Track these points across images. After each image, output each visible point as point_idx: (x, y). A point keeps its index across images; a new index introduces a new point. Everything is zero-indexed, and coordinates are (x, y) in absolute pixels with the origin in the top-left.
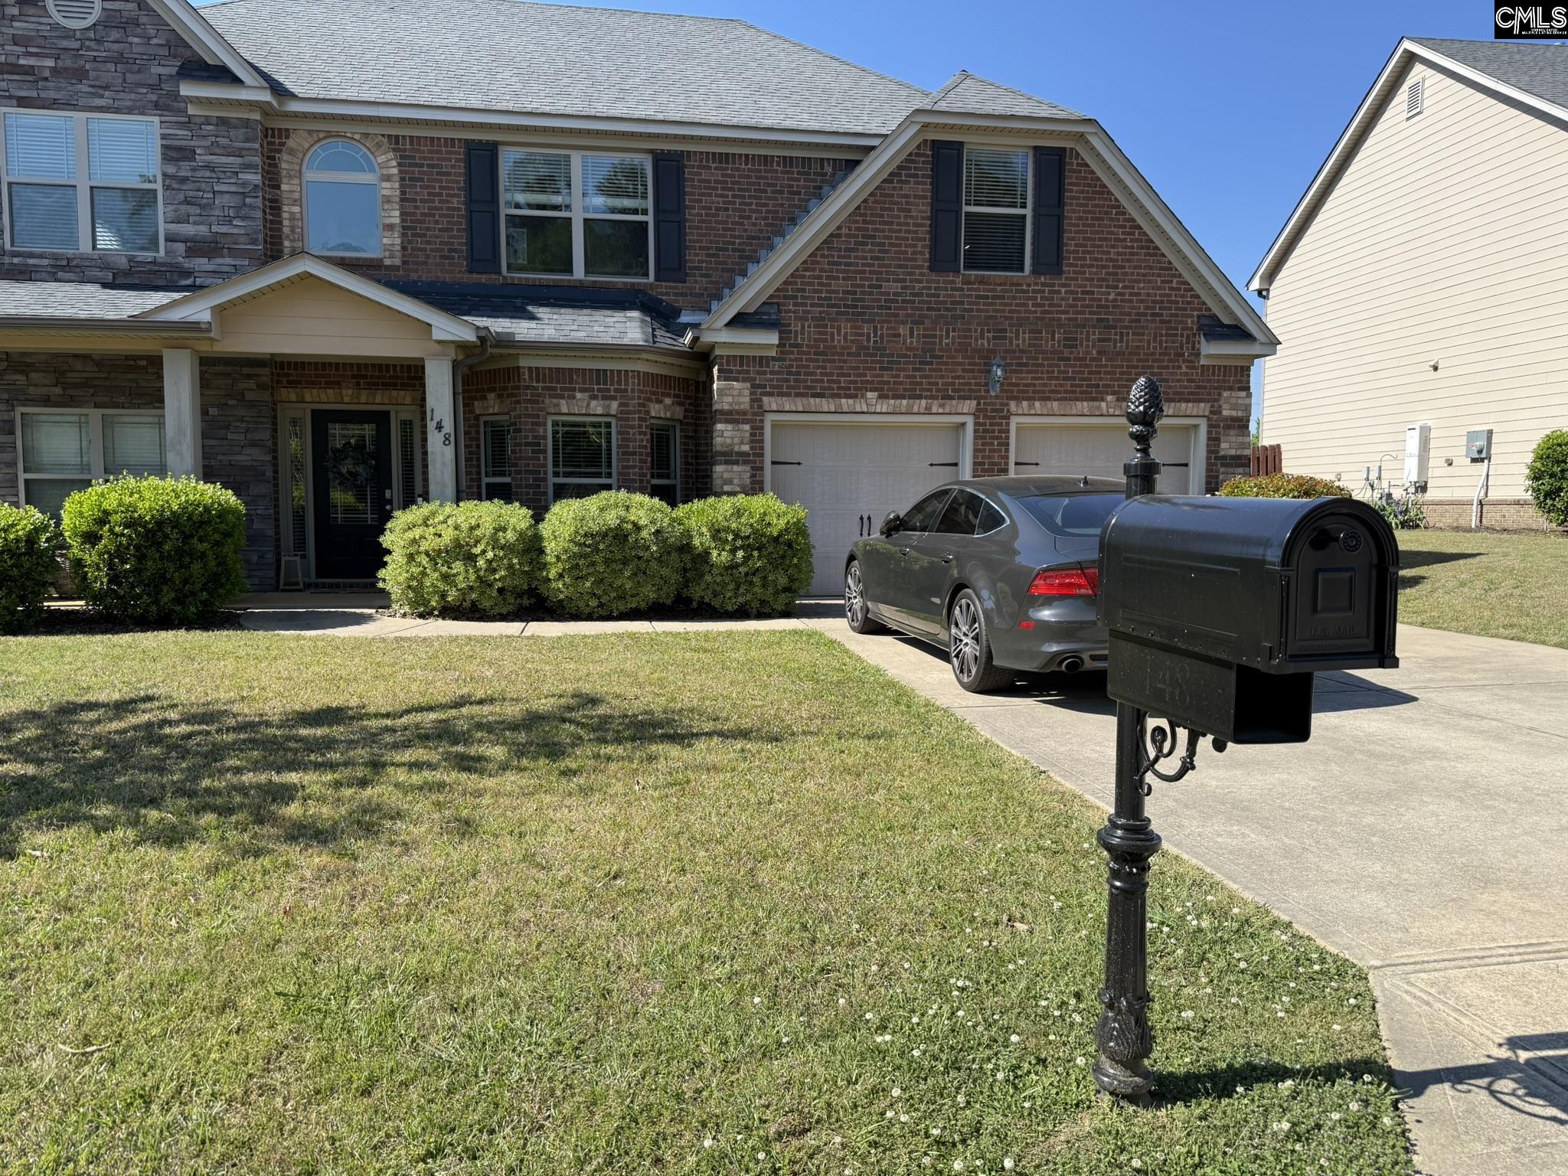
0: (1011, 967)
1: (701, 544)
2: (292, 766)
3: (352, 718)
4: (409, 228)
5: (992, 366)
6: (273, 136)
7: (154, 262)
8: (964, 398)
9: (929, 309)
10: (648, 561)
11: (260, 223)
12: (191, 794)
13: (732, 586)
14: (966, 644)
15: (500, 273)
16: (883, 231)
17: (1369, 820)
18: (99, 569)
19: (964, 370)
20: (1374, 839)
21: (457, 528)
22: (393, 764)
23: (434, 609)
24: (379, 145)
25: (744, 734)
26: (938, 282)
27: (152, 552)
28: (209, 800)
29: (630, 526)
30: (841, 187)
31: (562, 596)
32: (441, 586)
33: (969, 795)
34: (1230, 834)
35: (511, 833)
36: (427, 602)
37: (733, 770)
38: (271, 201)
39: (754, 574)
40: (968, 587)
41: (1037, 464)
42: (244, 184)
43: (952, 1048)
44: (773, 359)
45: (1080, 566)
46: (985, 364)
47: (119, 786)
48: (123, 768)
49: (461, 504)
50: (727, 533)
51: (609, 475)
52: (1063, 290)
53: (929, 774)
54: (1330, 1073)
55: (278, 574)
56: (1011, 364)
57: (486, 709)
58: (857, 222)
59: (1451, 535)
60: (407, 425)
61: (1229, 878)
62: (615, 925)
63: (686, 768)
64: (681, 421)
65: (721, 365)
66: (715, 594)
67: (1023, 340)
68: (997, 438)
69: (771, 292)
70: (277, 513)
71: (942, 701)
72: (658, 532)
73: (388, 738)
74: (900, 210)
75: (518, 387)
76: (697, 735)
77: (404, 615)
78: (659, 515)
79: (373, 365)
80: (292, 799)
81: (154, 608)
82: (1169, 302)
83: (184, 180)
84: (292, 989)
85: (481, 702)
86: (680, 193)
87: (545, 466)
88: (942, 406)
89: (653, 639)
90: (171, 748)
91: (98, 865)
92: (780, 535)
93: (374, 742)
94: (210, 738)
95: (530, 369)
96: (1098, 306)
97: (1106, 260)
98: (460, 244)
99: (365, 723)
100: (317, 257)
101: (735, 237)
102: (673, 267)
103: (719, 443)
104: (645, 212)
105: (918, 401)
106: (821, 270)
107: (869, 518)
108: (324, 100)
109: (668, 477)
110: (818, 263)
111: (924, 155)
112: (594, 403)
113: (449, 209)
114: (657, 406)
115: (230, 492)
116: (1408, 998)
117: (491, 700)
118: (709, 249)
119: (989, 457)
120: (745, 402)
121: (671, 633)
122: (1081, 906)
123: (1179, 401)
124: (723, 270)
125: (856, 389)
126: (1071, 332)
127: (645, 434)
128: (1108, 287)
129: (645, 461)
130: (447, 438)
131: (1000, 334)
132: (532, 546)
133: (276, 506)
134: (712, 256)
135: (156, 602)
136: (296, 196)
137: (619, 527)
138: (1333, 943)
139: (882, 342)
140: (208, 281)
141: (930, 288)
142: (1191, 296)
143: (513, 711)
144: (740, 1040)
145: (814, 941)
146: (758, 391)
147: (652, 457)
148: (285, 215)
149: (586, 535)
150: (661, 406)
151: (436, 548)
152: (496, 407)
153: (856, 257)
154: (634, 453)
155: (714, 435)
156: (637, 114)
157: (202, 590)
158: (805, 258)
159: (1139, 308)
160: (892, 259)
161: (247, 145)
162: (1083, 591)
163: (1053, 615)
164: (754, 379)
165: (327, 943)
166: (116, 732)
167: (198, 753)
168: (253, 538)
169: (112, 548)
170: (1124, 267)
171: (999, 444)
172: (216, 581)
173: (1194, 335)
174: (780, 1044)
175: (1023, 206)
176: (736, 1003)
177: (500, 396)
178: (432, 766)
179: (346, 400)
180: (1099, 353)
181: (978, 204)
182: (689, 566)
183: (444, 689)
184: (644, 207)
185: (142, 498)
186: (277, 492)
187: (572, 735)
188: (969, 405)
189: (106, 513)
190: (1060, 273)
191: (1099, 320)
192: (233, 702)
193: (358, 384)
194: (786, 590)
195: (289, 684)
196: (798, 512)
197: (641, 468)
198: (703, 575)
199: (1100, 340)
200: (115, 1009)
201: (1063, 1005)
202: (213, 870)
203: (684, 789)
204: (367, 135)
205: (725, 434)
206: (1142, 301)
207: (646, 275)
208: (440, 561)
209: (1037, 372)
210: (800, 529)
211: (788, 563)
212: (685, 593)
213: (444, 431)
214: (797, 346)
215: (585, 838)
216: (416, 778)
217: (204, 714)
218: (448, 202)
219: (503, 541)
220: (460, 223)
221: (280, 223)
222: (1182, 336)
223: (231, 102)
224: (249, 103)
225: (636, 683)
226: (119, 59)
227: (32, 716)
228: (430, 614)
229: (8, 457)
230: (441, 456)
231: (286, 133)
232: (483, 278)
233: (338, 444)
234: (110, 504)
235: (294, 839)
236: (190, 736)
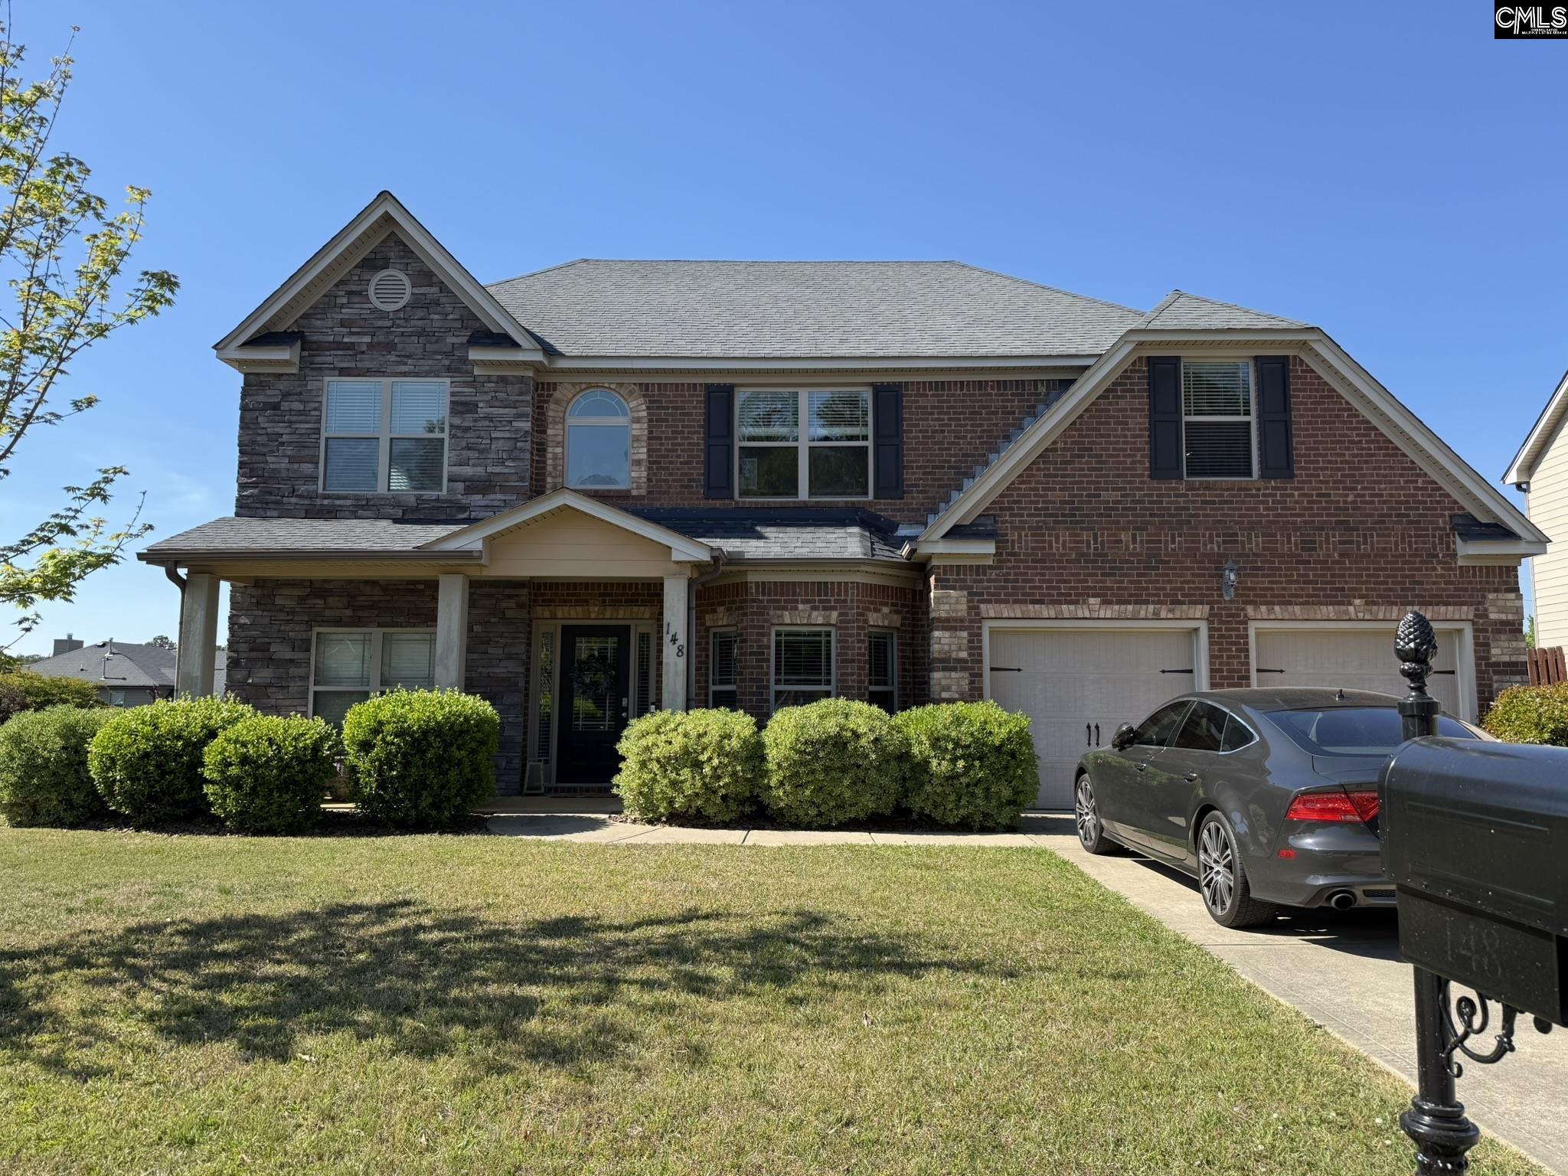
1: (920, 752)
2: (534, 979)
3: (588, 930)
4: (655, 462)
5: (1225, 570)
6: (543, 389)
7: (438, 500)
8: (1196, 603)
9: (1151, 515)
10: (867, 769)
11: (528, 463)
12: (441, 1004)
13: (952, 798)
14: (1218, 873)
15: (732, 498)
16: (1101, 443)
18: (370, 775)
19: (1193, 575)
21: (686, 735)
22: (626, 981)
23: (662, 815)
24: (631, 393)
25: (976, 967)
26: (1160, 489)
27: (417, 760)
28: (458, 1011)
29: (849, 734)
30: (1056, 405)
31: (782, 804)
32: (670, 792)
33: (1234, 1051)
35: (740, 1065)
36: (656, 808)
37: (967, 1008)
38: (538, 444)
39: (976, 785)
40: (1216, 809)
41: (1282, 671)
42: (517, 431)
44: (990, 567)
45: (1344, 789)
46: (1217, 569)
47: (378, 992)
48: (382, 973)
49: (691, 712)
50: (947, 741)
51: (828, 682)
52: (1296, 493)
53: (1185, 1023)
55: (523, 779)
56: (1245, 568)
57: (712, 925)
58: (1074, 436)
60: (644, 638)
63: (916, 1003)
64: (898, 629)
65: (938, 574)
66: (936, 806)
67: (1256, 543)
68: (1235, 643)
69: (987, 505)
70: (526, 721)
71: (1195, 937)
72: (876, 739)
73: (621, 953)
74: (1116, 423)
75: (745, 601)
76: (925, 965)
77: (634, 821)
78: (878, 723)
79: (618, 584)
80: (533, 1014)
81: (413, 812)
82: (1415, 502)
83: (467, 429)
85: (707, 917)
86: (898, 419)
87: (767, 674)
88: (1172, 611)
89: (873, 852)
90: (425, 954)
91: (358, 1073)
92: (1002, 745)
93: (608, 956)
94: (458, 946)
95: (757, 583)
96: (1336, 509)
97: (1342, 462)
98: (698, 474)
99: (600, 935)
100: (575, 491)
101: (951, 456)
102: (891, 485)
103: (936, 650)
104: (865, 438)
105: (1144, 607)
106: (1038, 482)
107: (1097, 727)
108: (587, 357)
109: (885, 683)
110: (1033, 476)
111: (1139, 371)
112: (815, 614)
113: (689, 444)
114: (875, 615)
115: (488, 703)
117: (716, 916)
118: (926, 467)
119: (1228, 664)
120: (962, 610)
121: (891, 846)
123: (1437, 605)
124: (939, 486)
125: (1077, 595)
126: (1309, 535)
127: (863, 641)
128: (1345, 489)
129: (863, 668)
130: (680, 650)
131: (1230, 538)
132: (755, 753)
133: (526, 715)
134: (929, 473)
135: (415, 807)
136: (560, 439)
137: (838, 735)
139: (1103, 549)
140: (481, 515)
141: (1152, 495)
142: (1440, 496)
143: (737, 928)
146: (975, 598)
147: (870, 664)
148: (549, 456)
149: (806, 743)
150: (879, 615)
151: (667, 755)
152: (725, 620)
153: (1072, 469)
154: (853, 661)
155: (932, 642)
156: (858, 353)
157: (456, 796)
158: (1020, 472)
159: (1383, 509)
160: (1111, 469)
161: (520, 398)
162: (1349, 817)
163: (1317, 844)
164: (972, 587)
166: (379, 936)
167: (448, 961)
168: (504, 745)
169: (383, 755)
170: (1362, 469)
171: (1238, 650)
172: (471, 787)
173: (1448, 535)
175: (1247, 413)
177: (729, 609)
178: (663, 986)
179: (593, 616)
180: (1340, 555)
181: (1198, 413)
182: (908, 775)
183: (673, 903)
184: (864, 433)
185: (412, 710)
186: (527, 701)
187: (797, 958)
188: (1200, 611)
189: (381, 723)
190: (1292, 476)
191: (1338, 522)
192: (479, 909)
193: (604, 601)
194: (1010, 803)
195: (531, 892)
196: (1019, 720)
197: (859, 675)
198: (922, 785)
199: (1341, 542)
202: (460, 1085)
203: (914, 1028)
204: (621, 385)
205: (942, 641)
206: (1384, 502)
207: (866, 493)
208: (669, 768)
209: (1274, 576)
210: (1023, 738)
211: (1011, 773)
212: (904, 804)
213: (678, 643)
214: (1014, 554)
215: (815, 1076)
216: (647, 998)
217: (454, 921)
218: (688, 438)
219: (728, 748)
220: (699, 456)
221: (545, 462)
222: (1434, 536)
223: (509, 363)
224: (525, 363)
225: (858, 901)
226: (421, 333)
227: (307, 917)
228: (658, 820)
229: (301, 671)
230: (674, 667)
231: (554, 386)
232: (718, 503)
233: (584, 656)
234: (385, 715)
235: (533, 1057)
236: (441, 943)
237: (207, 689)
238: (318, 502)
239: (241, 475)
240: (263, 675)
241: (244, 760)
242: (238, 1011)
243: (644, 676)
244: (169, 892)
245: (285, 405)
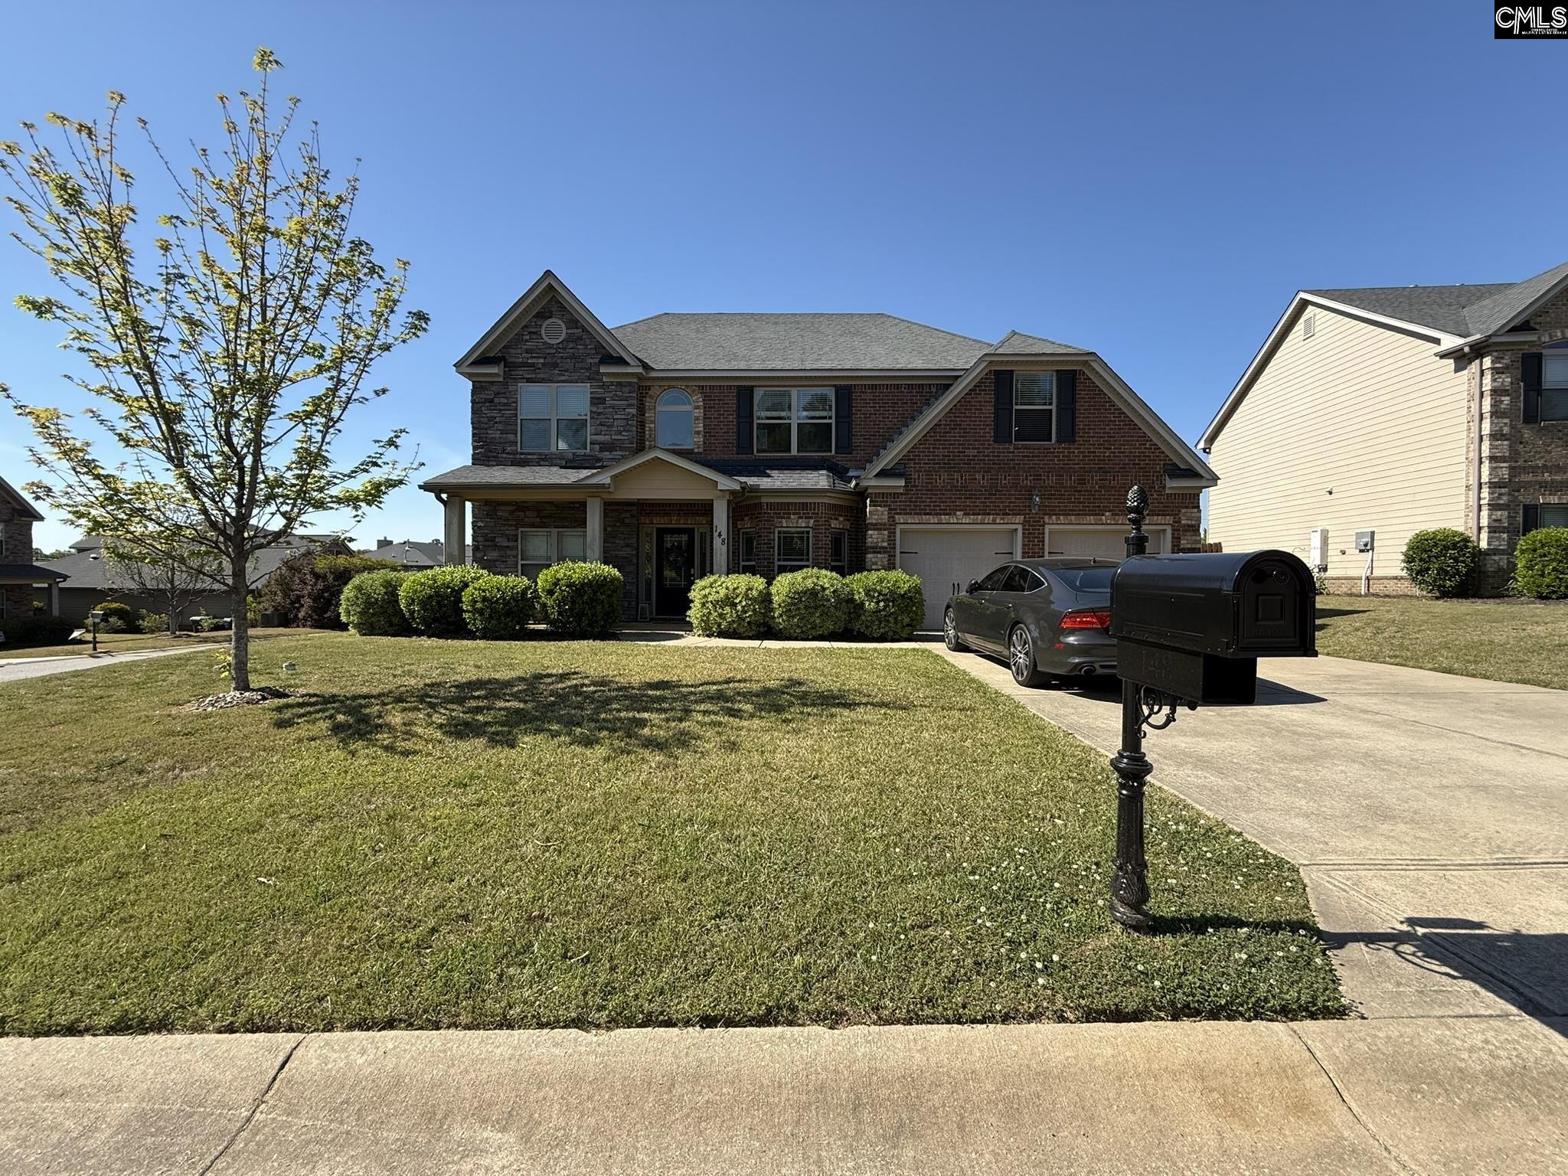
0: (1053, 844)
1: (859, 598)
2: (645, 710)
4: (708, 433)
5: (1034, 495)
6: (643, 389)
7: (585, 455)
8: (1016, 514)
9: (993, 464)
10: (829, 607)
11: (635, 433)
12: (597, 721)
13: (877, 623)
14: (1020, 658)
15: (753, 454)
16: (966, 421)
17: (1296, 773)
18: (553, 608)
19: (1016, 499)
20: (1300, 785)
21: (727, 588)
22: (695, 711)
23: (715, 632)
24: (693, 391)
25: (886, 705)
26: (999, 448)
27: (578, 600)
28: (605, 724)
29: (819, 588)
30: (941, 399)
31: (781, 627)
32: (718, 620)
33: (1024, 745)
34: (1197, 776)
35: (757, 751)
36: (711, 628)
37: (880, 724)
38: (640, 422)
39: (890, 616)
40: (1021, 623)
41: (1062, 552)
42: (628, 414)
43: (1017, 888)
44: (901, 494)
45: (1093, 611)
46: (1029, 495)
47: (562, 715)
48: (564, 706)
49: (730, 576)
50: (874, 592)
51: (808, 560)
52: (1076, 451)
53: (998, 732)
54: (1275, 927)
55: (637, 613)
56: (1045, 495)
57: (742, 685)
58: (951, 417)
59: (1347, 599)
60: (702, 536)
61: (1197, 802)
62: (815, 804)
63: (853, 722)
64: (848, 530)
65: (871, 498)
66: (867, 627)
67: (1052, 480)
68: (1037, 538)
69: (901, 457)
70: (638, 581)
71: (1006, 691)
72: (834, 592)
73: (692, 698)
74: (975, 409)
75: (760, 514)
76: (859, 704)
77: (699, 635)
78: (836, 582)
79: (686, 504)
80: (645, 726)
82: (1144, 456)
83: (600, 414)
84: (646, 822)
85: (739, 681)
86: (850, 407)
87: (773, 555)
88: (1003, 519)
89: (832, 651)
90: (588, 697)
91: (553, 753)
92: (905, 593)
93: (685, 699)
94: (605, 694)
95: (767, 503)
96: (1099, 460)
97: (1103, 433)
98: (733, 439)
99: (681, 689)
100: (667, 450)
101: (880, 428)
102: (845, 446)
103: (869, 542)
104: (830, 418)
105: (987, 517)
106: (930, 444)
107: (959, 584)
108: (668, 370)
109: (840, 561)
111: (989, 379)
112: (800, 521)
113: (728, 422)
114: (835, 522)
115: (616, 570)
116: (1330, 887)
117: (744, 681)
118: (866, 435)
119: (1032, 548)
120: (885, 519)
121: (842, 648)
122: (1097, 812)
123: (1153, 515)
124: (873, 447)
125: (950, 510)
126: (1082, 475)
127: (828, 537)
128: (1104, 448)
129: (828, 553)
130: (723, 541)
131: (1038, 477)
132: (766, 598)
133: (637, 578)
134: (867, 439)
135: (579, 625)
136: (653, 419)
137: (813, 588)
138: (1272, 848)
139: (966, 483)
140: (609, 463)
141: (994, 452)
142: (1159, 452)
143: (756, 687)
144: (888, 872)
145: (930, 821)
146: (892, 512)
147: (832, 550)
148: (647, 429)
149: (795, 593)
150: (838, 522)
151: (716, 599)
152: (749, 524)
153: (950, 437)
154: (822, 548)
155: (867, 537)
156: (827, 368)
157: (601, 620)
159: (1126, 460)
160: (972, 436)
161: (630, 395)
162: (1094, 626)
163: (1076, 640)
164: (891, 506)
165: (664, 801)
166: (560, 689)
167: (599, 701)
168: (626, 593)
169: (560, 598)
170: (1115, 437)
171: (1038, 540)
172: (608, 615)
173: (1161, 476)
174: (911, 875)
175: (1051, 404)
176: (885, 851)
177: (751, 518)
178: (715, 713)
179: (674, 522)
180: (1100, 487)
181: (1022, 404)
182: (852, 610)
183: (720, 673)
184: (830, 415)
185: (575, 573)
186: (638, 571)
187: (788, 701)
188: (1020, 518)
189: (558, 580)
190: (1074, 441)
191: (1100, 468)
192: (616, 676)
193: (679, 514)
194: (908, 626)
195: (643, 668)
196: (916, 580)
197: (825, 556)
198: (860, 616)
199: (1101, 480)
200: (561, 825)
201: (1087, 869)
202: (607, 759)
203: (852, 733)
204: (687, 386)
205: (873, 537)
206: (1127, 456)
207: (830, 451)
208: (718, 606)
209: (1061, 499)
210: (917, 590)
211: (910, 609)
212: (850, 626)
213: (722, 537)
214: (915, 486)
215: (797, 755)
216: (707, 719)
217: (601, 682)
218: (727, 418)
219: (751, 596)
220: (734, 429)
221: (644, 432)
222: (1153, 476)
223: (623, 374)
224: (632, 374)
225: (823, 674)
226: (573, 357)
227: (521, 679)
228: (713, 635)
229: (514, 553)
230: (720, 551)
231: (649, 388)
232: (744, 457)
233: (669, 545)
234: (560, 575)
235: (646, 746)
236: (595, 692)
237: (462, 562)
238: (518, 456)
239: (474, 441)
240: (493, 555)
241: (484, 599)
242: (487, 724)
243: (703, 555)
244: (448, 667)
245: (497, 400)
